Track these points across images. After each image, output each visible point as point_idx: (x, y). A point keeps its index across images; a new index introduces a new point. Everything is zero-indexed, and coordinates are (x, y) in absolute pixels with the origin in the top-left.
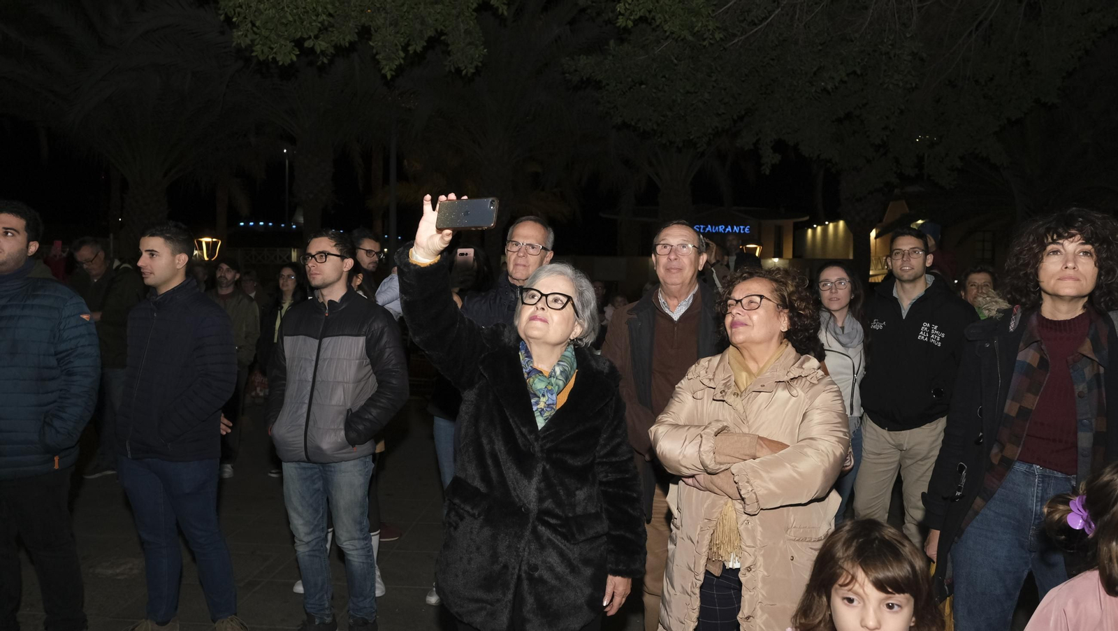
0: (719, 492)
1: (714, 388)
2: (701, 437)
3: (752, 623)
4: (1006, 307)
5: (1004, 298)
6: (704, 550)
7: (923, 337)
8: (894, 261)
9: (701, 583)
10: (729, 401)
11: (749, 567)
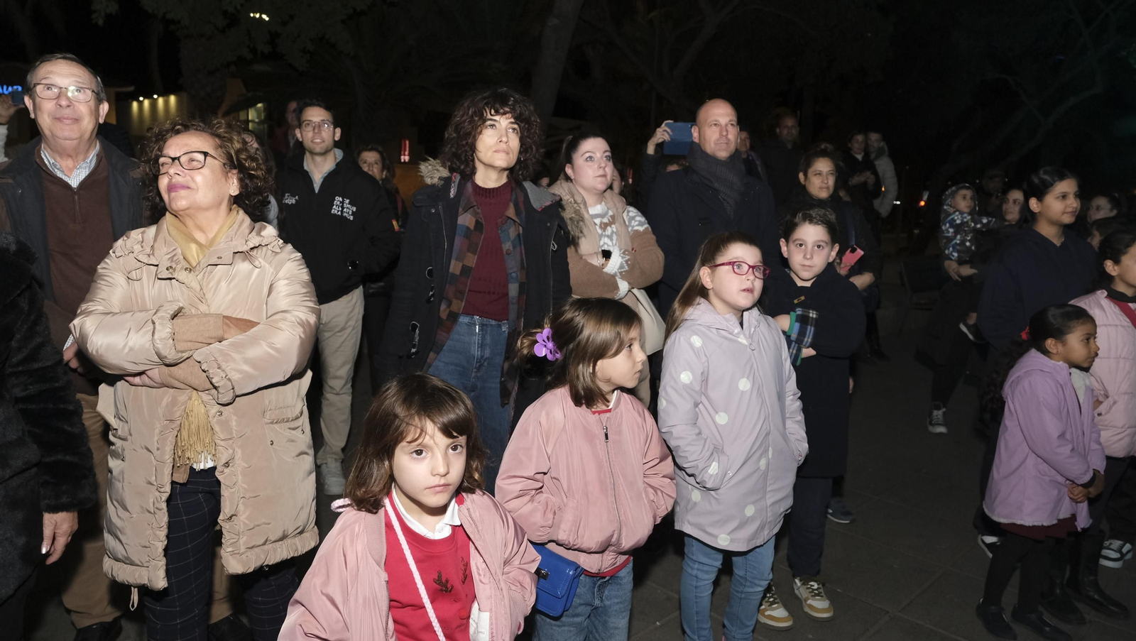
0: (182, 386)
1: (157, 266)
2: (154, 323)
3: (235, 522)
4: (446, 176)
5: (444, 165)
6: (167, 457)
7: (336, 212)
8: (304, 133)
9: (167, 495)
10: (180, 278)
11: (227, 463)
